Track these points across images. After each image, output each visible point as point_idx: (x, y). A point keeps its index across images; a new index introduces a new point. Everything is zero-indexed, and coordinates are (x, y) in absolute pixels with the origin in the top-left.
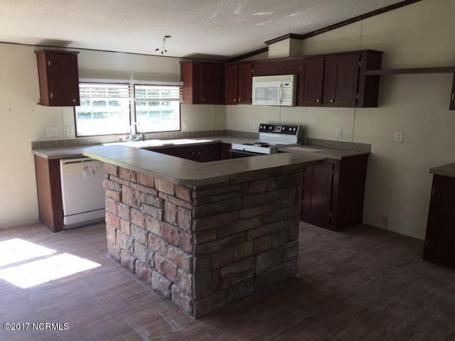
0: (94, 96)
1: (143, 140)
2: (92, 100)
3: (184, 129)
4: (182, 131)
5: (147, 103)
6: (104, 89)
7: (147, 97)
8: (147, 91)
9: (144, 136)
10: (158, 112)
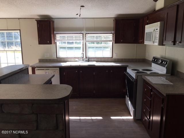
0: (67, 40)
1: (88, 61)
2: (66, 42)
3: (115, 57)
4: (113, 58)
5: (95, 42)
6: (73, 36)
7: (95, 40)
8: (95, 36)
9: (88, 59)
10: (101, 47)
